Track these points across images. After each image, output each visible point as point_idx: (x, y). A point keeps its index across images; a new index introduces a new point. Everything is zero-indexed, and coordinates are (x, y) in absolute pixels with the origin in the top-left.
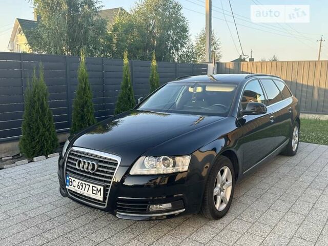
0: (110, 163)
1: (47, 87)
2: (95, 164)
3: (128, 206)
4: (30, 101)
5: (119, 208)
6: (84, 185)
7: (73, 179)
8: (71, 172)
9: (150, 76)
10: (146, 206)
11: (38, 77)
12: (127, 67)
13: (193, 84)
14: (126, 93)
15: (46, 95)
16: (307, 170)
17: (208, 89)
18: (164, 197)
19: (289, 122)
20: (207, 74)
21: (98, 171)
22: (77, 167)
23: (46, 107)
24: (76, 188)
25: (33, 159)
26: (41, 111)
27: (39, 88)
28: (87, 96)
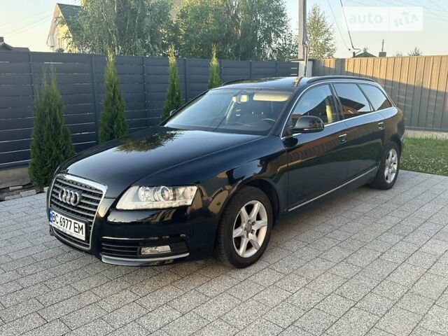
0: (94, 194)
1: (61, 97)
2: (78, 195)
3: (114, 248)
4: (41, 114)
5: (105, 250)
6: (66, 222)
7: (56, 213)
8: (55, 204)
9: (209, 81)
10: (136, 249)
11: (50, 84)
12: (173, 68)
13: (238, 91)
14: (173, 103)
15: (60, 106)
16: (397, 209)
17: (257, 98)
18: (168, 237)
19: (378, 143)
20: (298, 76)
21: (81, 203)
22: (60, 199)
23: (60, 122)
24: (59, 224)
25: (43, 189)
26: (53, 127)
27: (51, 97)
28: (117, 108)
